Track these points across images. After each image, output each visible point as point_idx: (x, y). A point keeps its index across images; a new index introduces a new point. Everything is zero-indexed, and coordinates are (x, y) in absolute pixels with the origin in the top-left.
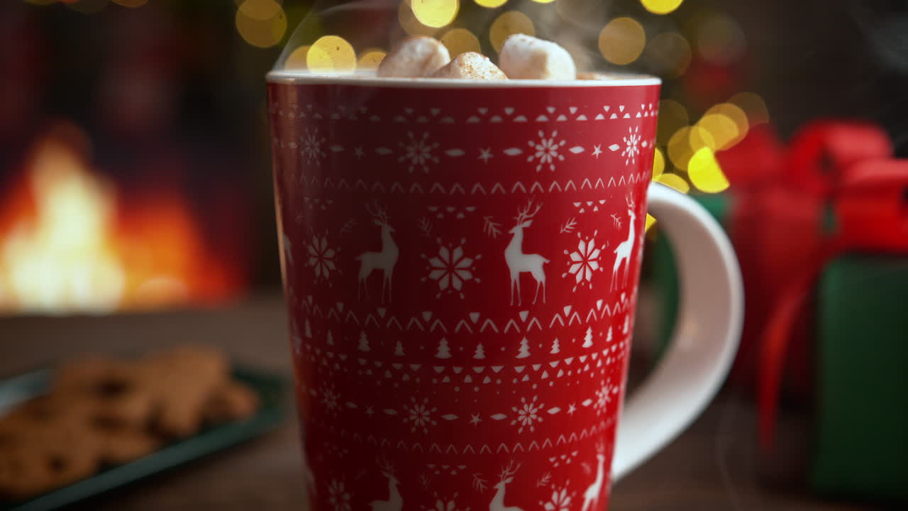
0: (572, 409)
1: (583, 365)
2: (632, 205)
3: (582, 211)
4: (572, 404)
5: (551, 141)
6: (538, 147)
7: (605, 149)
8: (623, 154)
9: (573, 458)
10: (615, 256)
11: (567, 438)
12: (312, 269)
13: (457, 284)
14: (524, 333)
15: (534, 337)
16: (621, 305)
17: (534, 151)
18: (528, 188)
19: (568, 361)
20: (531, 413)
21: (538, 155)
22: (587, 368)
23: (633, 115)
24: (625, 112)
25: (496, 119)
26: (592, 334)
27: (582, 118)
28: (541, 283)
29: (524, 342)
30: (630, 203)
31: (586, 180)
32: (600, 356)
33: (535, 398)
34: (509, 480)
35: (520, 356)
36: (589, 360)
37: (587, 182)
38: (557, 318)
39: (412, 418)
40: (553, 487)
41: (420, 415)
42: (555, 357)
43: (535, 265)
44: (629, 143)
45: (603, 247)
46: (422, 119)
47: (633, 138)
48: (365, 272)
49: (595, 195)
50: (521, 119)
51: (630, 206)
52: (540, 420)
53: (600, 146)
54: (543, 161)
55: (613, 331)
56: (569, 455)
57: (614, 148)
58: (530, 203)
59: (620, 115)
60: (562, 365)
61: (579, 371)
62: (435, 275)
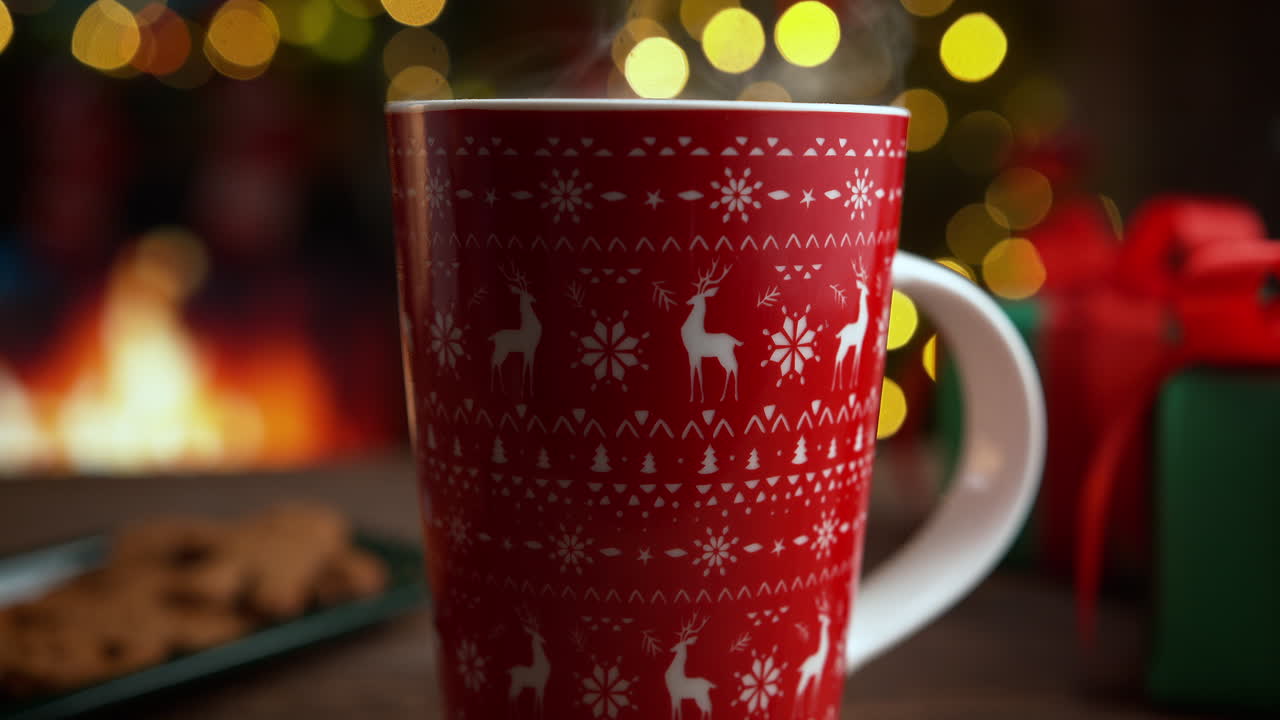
0: (779, 547)
1: (793, 489)
2: (863, 274)
3: (787, 277)
4: (778, 541)
5: (742, 183)
6: (725, 190)
7: (819, 195)
8: (847, 204)
9: (782, 616)
10: (838, 341)
11: (773, 586)
12: (434, 355)
13: (618, 373)
14: (709, 440)
15: (723, 447)
16: (850, 411)
17: (719, 195)
18: (712, 244)
19: (772, 481)
20: (722, 549)
21: (724, 200)
22: (799, 492)
23: (860, 152)
24: (847, 148)
25: (667, 152)
26: (806, 446)
27: (785, 152)
28: (732, 373)
29: (710, 453)
30: (859, 272)
31: (793, 236)
32: (819, 477)
33: (725, 530)
34: (691, 641)
35: (704, 471)
36: (802, 481)
37: (794, 239)
38: (755, 422)
39: (562, 553)
40: (754, 653)
41: (571, 549)
42: (752, 475)
43: (723, 348)
44: (854, 190)
45: (820, 328)
46: (571, 152)
47: (861, 184)
48: (499, 358)
49: (806, 257)
50: (701, 152)
51: (861, 275)
52: (733, 559)
53: (811, 192)
54: (731, 208)
55: (838, 445)
56: (776, 612)
57: (833, 195)
58: (714, 265)
59: (841, 151)
60: (763, 486)
61: (788, 496)
62: (589, 359)
